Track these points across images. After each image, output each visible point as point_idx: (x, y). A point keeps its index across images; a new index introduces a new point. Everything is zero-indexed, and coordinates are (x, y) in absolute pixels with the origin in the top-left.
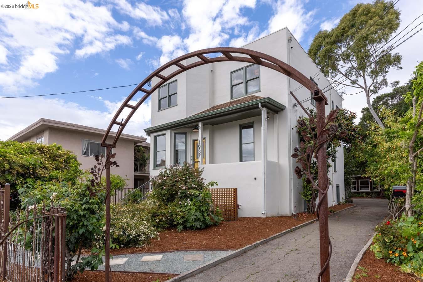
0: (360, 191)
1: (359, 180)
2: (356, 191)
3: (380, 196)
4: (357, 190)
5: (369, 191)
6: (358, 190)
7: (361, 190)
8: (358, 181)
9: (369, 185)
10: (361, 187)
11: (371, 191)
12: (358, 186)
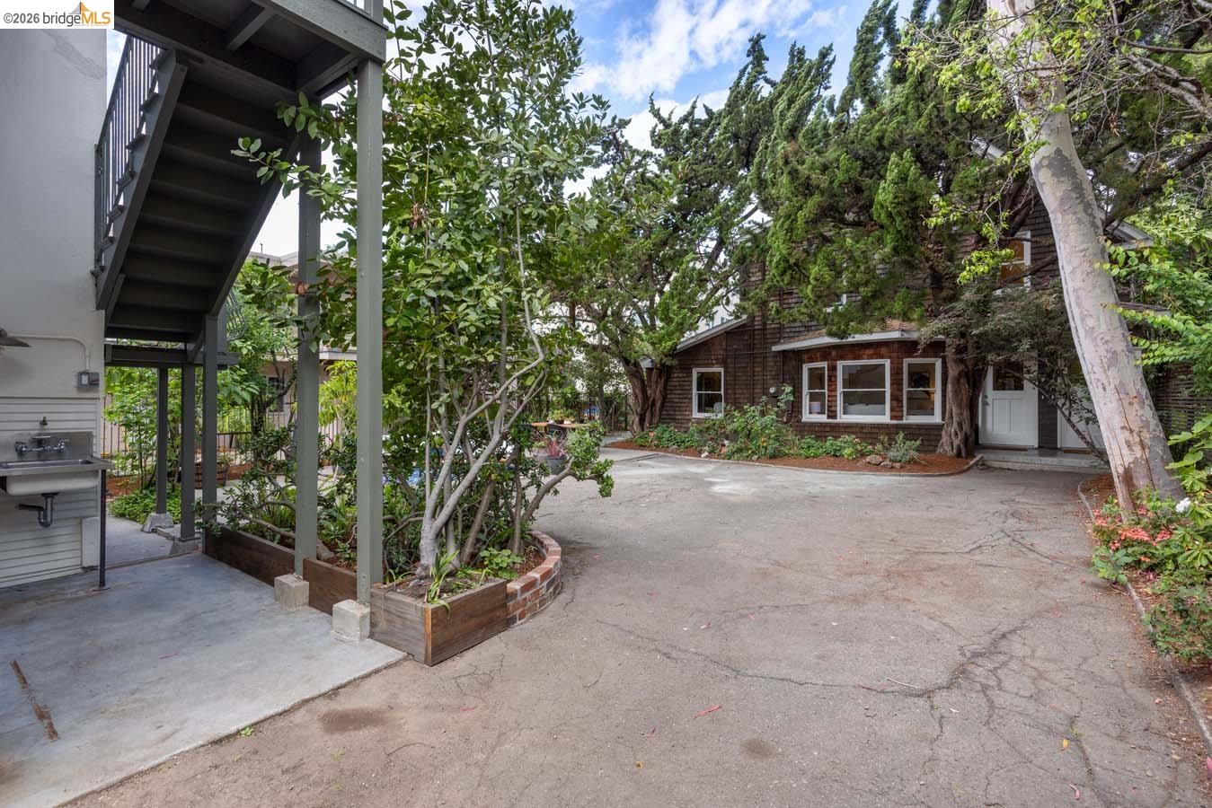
0: (843, 419)
1: (840, 364)
2: (823, 418)
3: (940, 450)
4: (829, 417)
5: (885, 419)
6: (832, 415)
7: (845, 413)
8: (833, 369)
9: (888, 389)
10: (849, 400)
11: (895, 422)
12: (833, 394)
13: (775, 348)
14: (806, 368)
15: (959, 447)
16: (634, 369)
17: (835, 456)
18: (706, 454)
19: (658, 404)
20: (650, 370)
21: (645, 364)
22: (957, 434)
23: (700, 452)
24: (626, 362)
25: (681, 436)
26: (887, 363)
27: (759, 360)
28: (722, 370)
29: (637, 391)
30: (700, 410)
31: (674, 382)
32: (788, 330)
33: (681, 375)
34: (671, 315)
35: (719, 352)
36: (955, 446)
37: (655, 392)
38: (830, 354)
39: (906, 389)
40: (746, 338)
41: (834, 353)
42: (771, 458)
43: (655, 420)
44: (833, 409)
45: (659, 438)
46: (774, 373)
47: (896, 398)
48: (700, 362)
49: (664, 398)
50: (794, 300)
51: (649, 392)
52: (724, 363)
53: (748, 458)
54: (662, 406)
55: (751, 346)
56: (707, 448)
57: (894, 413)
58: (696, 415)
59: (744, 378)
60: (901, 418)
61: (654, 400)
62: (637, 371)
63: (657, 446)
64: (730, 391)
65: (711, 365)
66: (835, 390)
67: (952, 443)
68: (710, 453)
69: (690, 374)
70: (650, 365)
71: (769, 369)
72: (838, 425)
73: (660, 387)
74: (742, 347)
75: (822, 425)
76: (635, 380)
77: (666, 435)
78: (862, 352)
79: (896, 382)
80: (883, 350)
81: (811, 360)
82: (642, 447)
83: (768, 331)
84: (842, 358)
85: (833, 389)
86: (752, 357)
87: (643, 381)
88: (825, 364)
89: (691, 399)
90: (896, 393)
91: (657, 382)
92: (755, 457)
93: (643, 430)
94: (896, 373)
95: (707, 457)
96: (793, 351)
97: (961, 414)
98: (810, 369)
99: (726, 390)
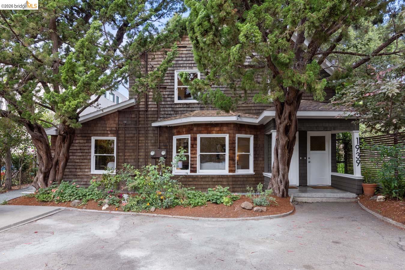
0: (200, 172)
1: (199, 136)
2: (187, 172)
4: (191, 171)
5: (226, 172)
6: (194, 170)
7: (201, 168)
8: (194, 139)
9: (227, 153)
10: (204, 159)
11: (231, 174)
12: (194, 156)
13: (154, 124)
14: (175, 138)
15: (283, 190)
16: (38, 134)
17: (216, 203)
18: (106, 206)
19: (62, 164)
20: (54, 137)
21: (50, 132)
22: (281, 182)
23: (101, 205)
24: (31, 127)
25: (82, 190)
26: (227, 137)
27: (143, 132)
28: (115, 139)
29: (42, 153)
30: (97, 168)
31: (76, 146)
32: (163, 113)
33: (81, 141)
34: (76, 76)
35: (112, 124)
36: (281, 190)
37: (60, 153)
38: (192, 130)
39: (237, 153)
40: (133, 116)
41: (195, 129)
42: (166, 208)
43: (59, 177)
44: (194, 166)
45: (61, 194)
46: (153, 141)
47: (232, 159)
48: (96, 132)
49: (67, 159)
50: (167, 93)
51: (53, 154)
52: (116, 133)
53: (146, 210)
54: (65, 165)
55: (137, 122)
56: (106, 201)
57: (231, 168)
58: (94, 171)
59: (132, 145)
60: (234, 171)
61: (57, 161)
62: (42, 137)
63: (59, 201)
64: (121, 154)
65: (107, 135)
66: (195, 154)
67: (279, 188)
68: (110, 205)
69: (89, 141)
70: (54, 133)
71: (150, 138)
72: (197, 177)
73: (64, 150)
74: (130, 122)
75: (186, 177)
76: (39, 144)
77: (68, 191)
78: (212, 129)
79: (232, 149)
80: (225, 128)
81: (179, 133)
82: (44, 202)
83: (150, 113)
84: (200, 133)
85: (194, 153)
86: (138, 130)
87: (47, 145)
88: (189, 136)
89: (90, 159)
90: (232, 155)
91: (60, 146)
92: (153, 209)
93: (47, 185)
94: (232, 143)
95: (107, 209)
96: (166, 127)
97: (285, 169)
98: (177, 140)
99: (117, 153)
